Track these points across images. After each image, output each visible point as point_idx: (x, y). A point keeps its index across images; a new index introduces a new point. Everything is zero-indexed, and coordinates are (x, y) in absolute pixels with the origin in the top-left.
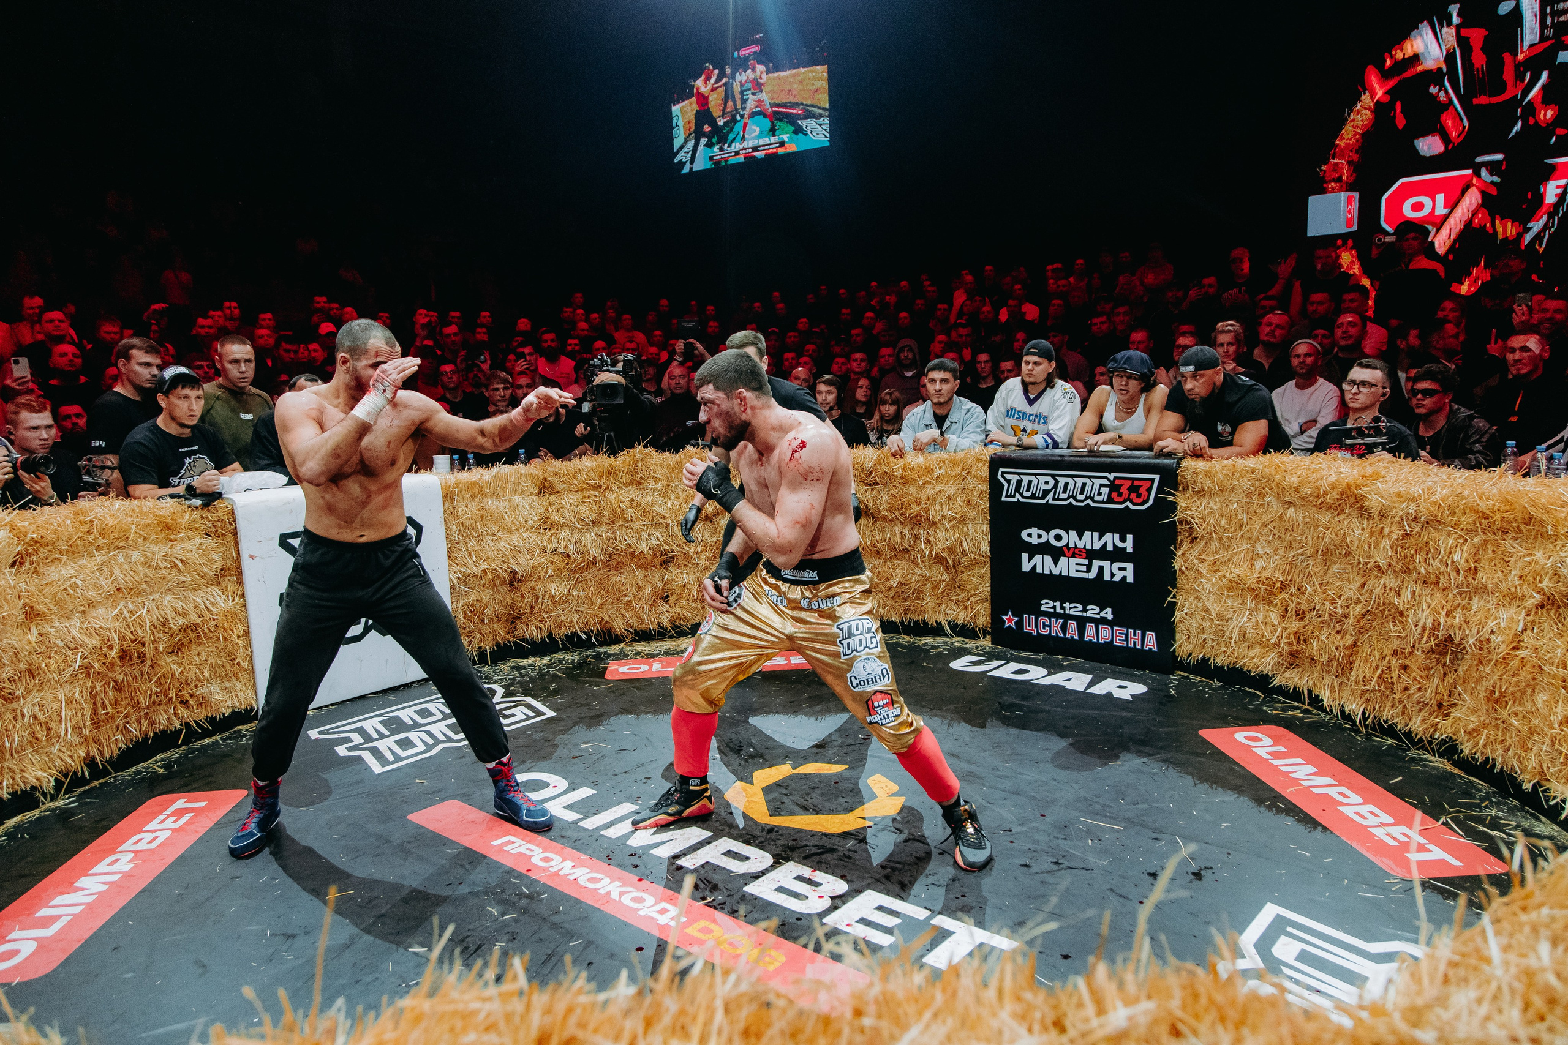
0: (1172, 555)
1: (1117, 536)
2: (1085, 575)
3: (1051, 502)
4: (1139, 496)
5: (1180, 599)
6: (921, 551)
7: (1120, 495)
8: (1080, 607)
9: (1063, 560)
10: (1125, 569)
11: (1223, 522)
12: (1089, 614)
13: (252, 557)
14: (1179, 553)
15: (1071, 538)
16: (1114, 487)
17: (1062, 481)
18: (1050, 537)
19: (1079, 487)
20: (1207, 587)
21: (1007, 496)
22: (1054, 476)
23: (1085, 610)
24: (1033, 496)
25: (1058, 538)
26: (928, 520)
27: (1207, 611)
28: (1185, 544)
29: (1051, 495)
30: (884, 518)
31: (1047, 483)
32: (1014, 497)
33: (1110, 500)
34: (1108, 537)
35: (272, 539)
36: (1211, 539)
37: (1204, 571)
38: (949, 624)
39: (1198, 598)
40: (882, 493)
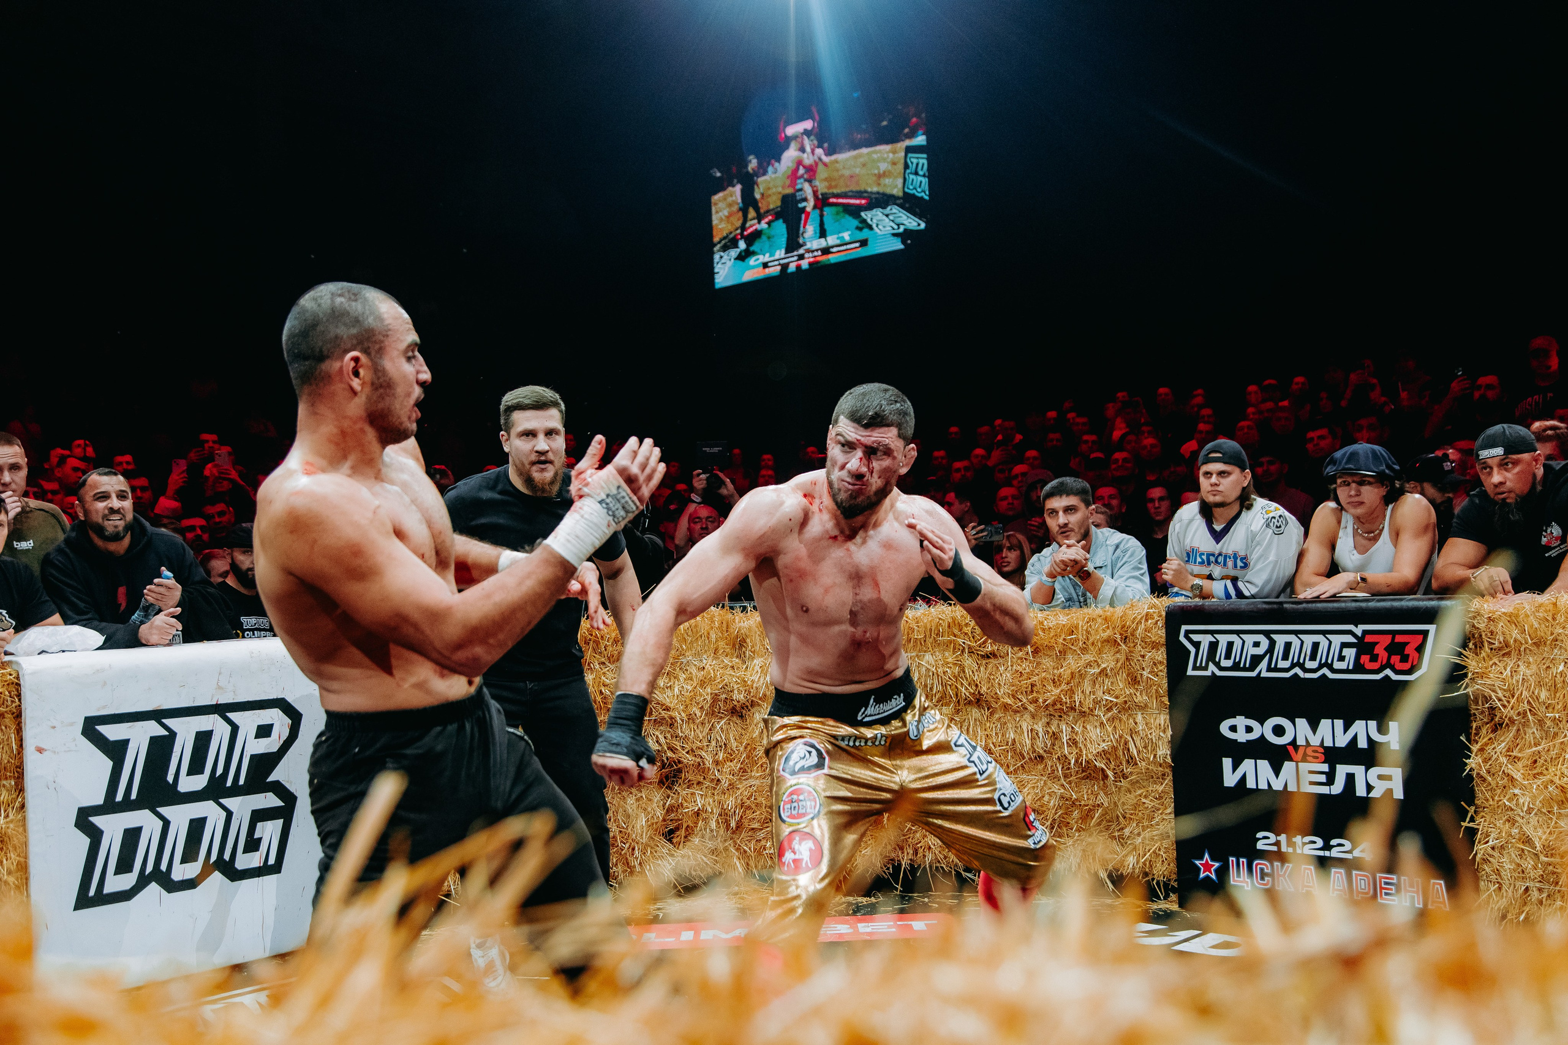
0: (1464, 752)
1: (1373, 724)
2: (1324, 790)
3: (1264, 674)
4: (1405, 659)
5: (1481, 824)
6: (1064, 759)
7: (1374, 658)
8: (1320, 842)
9: (1288, 767)
10: (1388, 778)
11: (1544, 695)
12: (1335, 853)
13: (40, 750)
14: (1475, 748)
15: (1299, 730)
16: (1363, 646)
17: (1280, 640)
18: (1265, 730)
19: (1308, 648)
20: (1525, 800)
21: (1195, 668)
22: (1267, 634)
23: (1327, 847)
24: (1236, 667)
25: (1279, 731)
26: (1073, 709)
27: (1528, 841)
28: (1484, 731)
29: (1264, 664)
30: (1006, 707)
31: (1257, 644)
32: (1206, 668)
33: (1358, 668)
34: (1359, 727)
35: (72, 724)
36: (1526, 724)
37: (1517, 776)
38: (1110, 876)
39: (1511, 821)
40: (1002, 669)
